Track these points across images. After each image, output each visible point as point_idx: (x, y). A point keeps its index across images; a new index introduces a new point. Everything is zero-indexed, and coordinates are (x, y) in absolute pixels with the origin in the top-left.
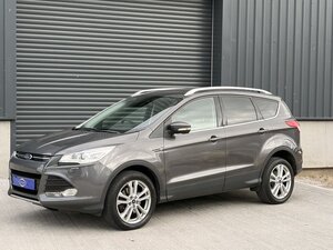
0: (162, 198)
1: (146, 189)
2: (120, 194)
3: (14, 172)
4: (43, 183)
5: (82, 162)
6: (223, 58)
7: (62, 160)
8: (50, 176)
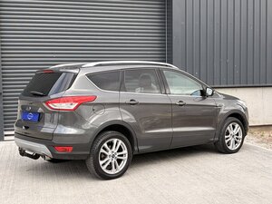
6: (174, 37)
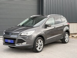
0: (45, 43)
1: (42, 41)
2: (37, 43)
3: (5, 38)
4: (16, 41)
5: (27, 35)
7: (22, 35)
8: (19, 39)
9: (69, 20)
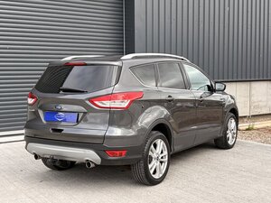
9: (211, 69)
